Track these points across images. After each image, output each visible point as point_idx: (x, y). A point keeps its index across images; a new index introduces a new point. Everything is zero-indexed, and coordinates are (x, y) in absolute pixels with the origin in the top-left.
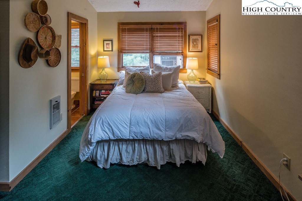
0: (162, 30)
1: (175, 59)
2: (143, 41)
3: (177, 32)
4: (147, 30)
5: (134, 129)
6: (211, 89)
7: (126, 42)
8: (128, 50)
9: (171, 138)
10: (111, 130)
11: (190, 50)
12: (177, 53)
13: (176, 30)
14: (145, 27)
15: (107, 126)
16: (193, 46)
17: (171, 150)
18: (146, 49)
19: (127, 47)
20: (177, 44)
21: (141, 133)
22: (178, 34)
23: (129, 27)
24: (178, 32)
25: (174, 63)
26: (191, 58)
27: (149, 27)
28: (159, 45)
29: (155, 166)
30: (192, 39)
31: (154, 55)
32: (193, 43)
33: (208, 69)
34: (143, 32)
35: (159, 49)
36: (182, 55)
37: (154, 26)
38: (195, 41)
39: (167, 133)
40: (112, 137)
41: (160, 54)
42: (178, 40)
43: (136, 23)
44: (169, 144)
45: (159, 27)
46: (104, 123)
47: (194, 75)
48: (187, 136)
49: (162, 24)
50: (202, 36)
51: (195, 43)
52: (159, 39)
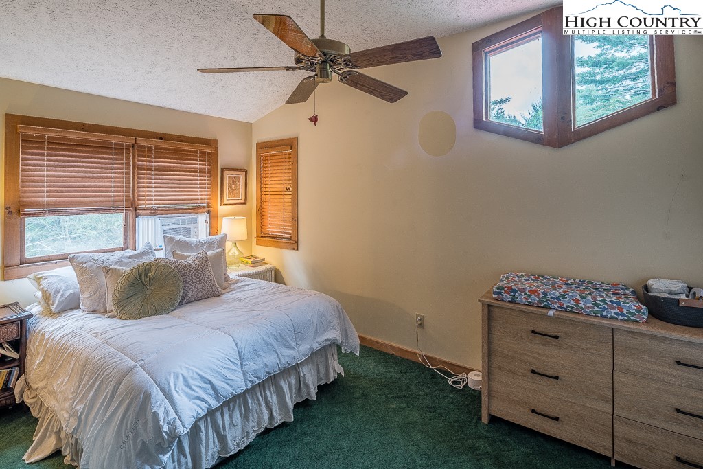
0: (161, 153)
1: (196, 221)
2: (107, 178)
3: (197, 160)
4: (119, 148)
5: (251, 366)
6: (273, 272)
7: (43, 181)
8: (49, 205)
9: (307, 355)
10: (210, 389)
11: (225, 201)
12: (199, 207)
13: (197, 156)
14: (113, 139)
15: (200, 385)
16: (229, 192)
17: (301, 379)
18: (115, 201)
19: (48, 197)
20: (198, 188)
21: (266, 365)
22: (200, 165)
23: (53, 134)
24: (201, 161)
25: (192, 233)
26: (233, 218)
27: (126, 141)
28: (153, 189)
29: (283, 421)
30: (229, 177)
31: (137, 217)
32: (230, 185)
33: (262, 236)
34: (107, 153)
35: (155, 200)
36: (209, 212)
37: (141, 142)
38: (234, 181)
39: (300, 348)
40: (215, 404)
41: (154, 212)
42: (201, 180)
43: (84, 125)
44: (297, 371)
45: (154, 143)
46: (191, 382)
47: (237, 253)
48: (326, 340)
49: (161, 139)
50: (246, 172)
51: (233, 187)
52: (155, 174)
